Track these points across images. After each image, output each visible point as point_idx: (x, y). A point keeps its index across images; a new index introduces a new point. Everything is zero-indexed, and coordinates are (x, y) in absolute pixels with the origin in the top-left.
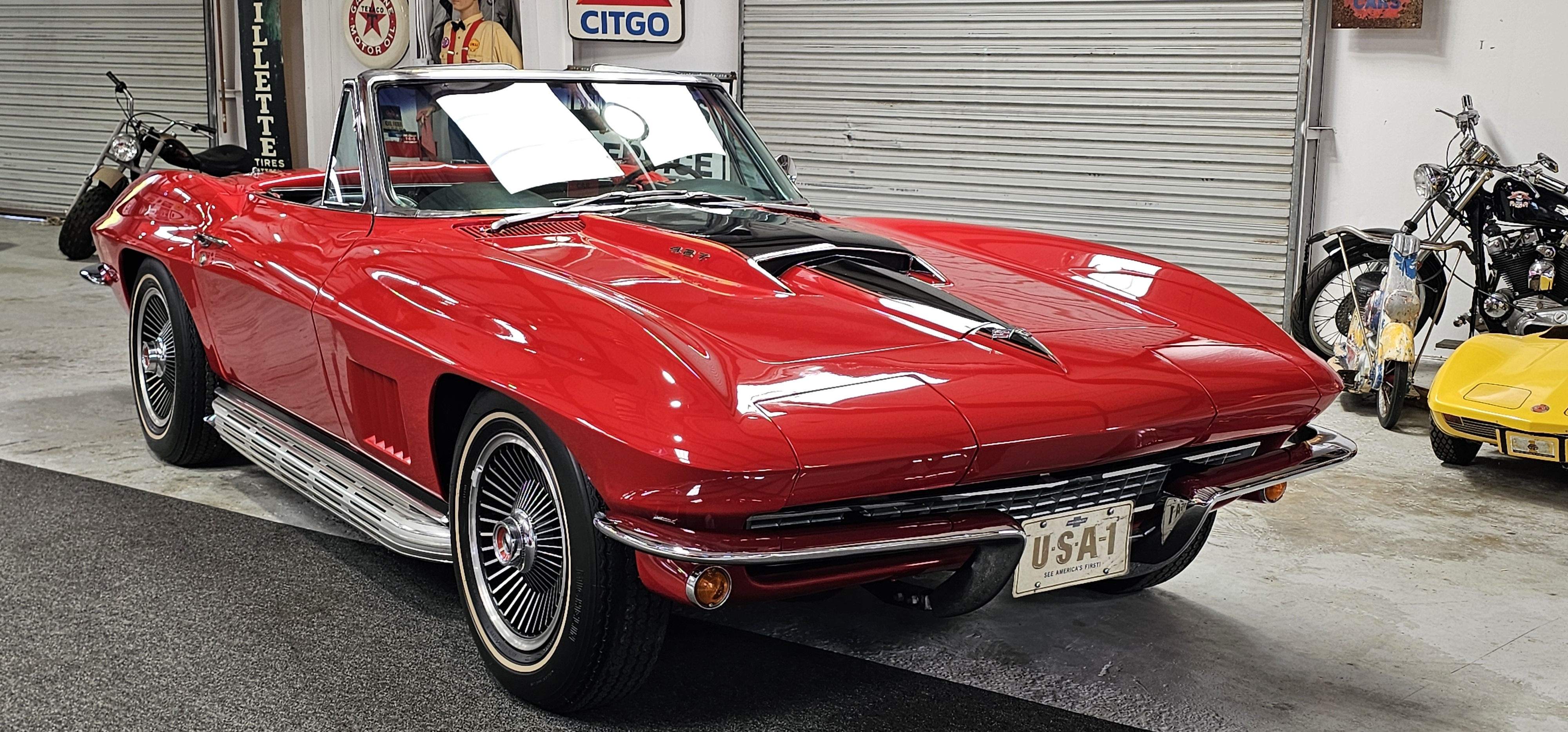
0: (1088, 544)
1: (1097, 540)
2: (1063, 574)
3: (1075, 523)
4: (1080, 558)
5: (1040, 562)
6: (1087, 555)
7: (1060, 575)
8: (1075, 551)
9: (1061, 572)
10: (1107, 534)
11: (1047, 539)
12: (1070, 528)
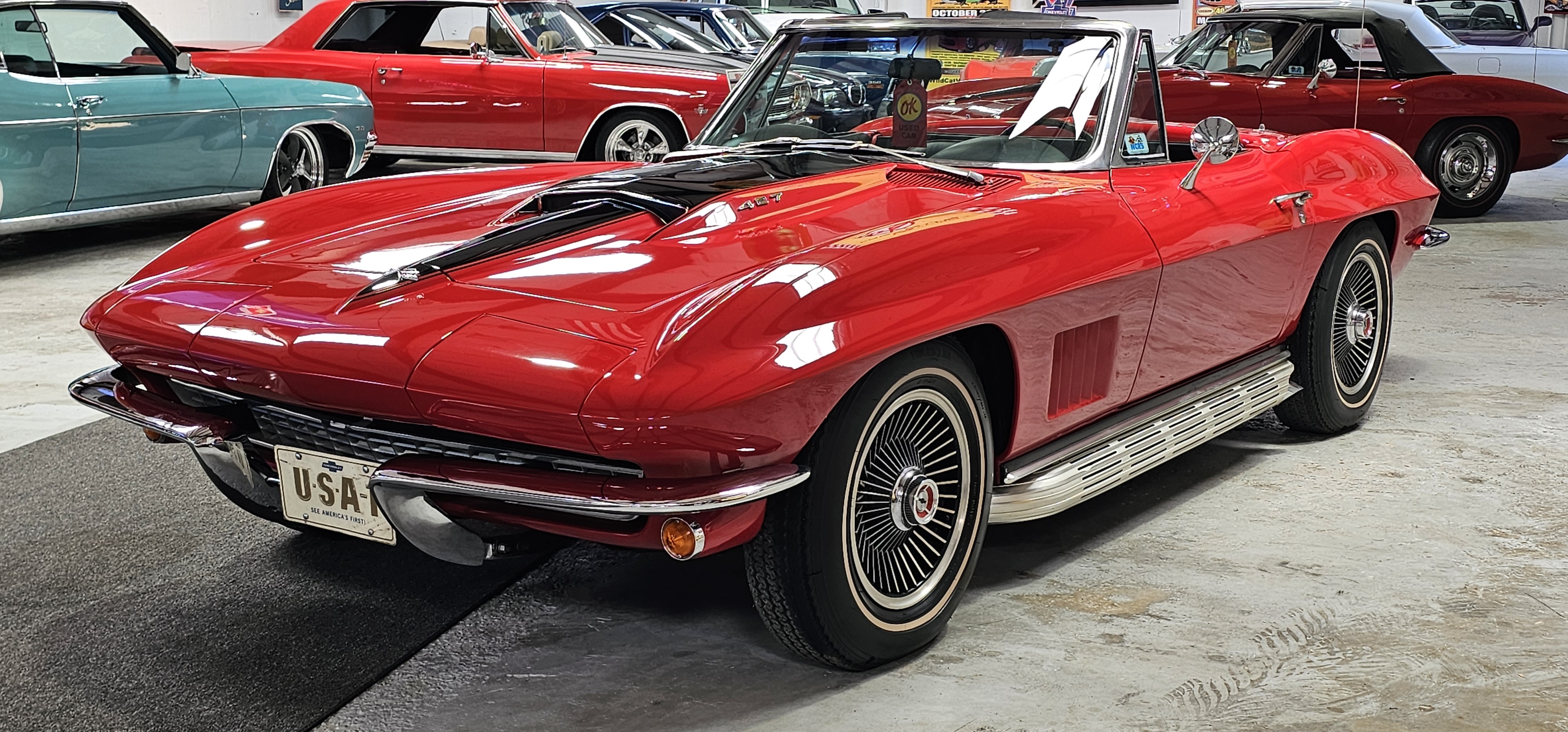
0: (349, 495)
1: (358, 496)
2: (329, 516)
3: (333, 467)
4: (344, 507)
5: (304, 494)
6: (350, 507)
7: (325, 516)
8: (338, 497)
9: (327, 514)
10: (367, 492)
11: (305, 472)
12: (327, 471)
